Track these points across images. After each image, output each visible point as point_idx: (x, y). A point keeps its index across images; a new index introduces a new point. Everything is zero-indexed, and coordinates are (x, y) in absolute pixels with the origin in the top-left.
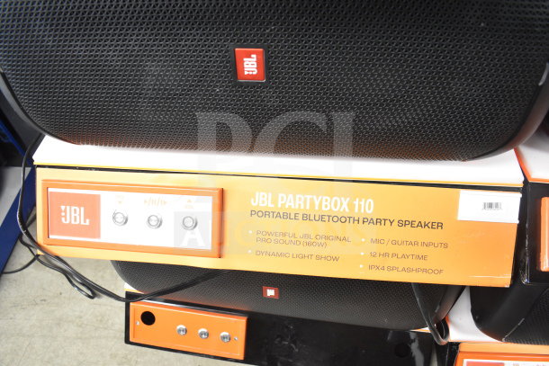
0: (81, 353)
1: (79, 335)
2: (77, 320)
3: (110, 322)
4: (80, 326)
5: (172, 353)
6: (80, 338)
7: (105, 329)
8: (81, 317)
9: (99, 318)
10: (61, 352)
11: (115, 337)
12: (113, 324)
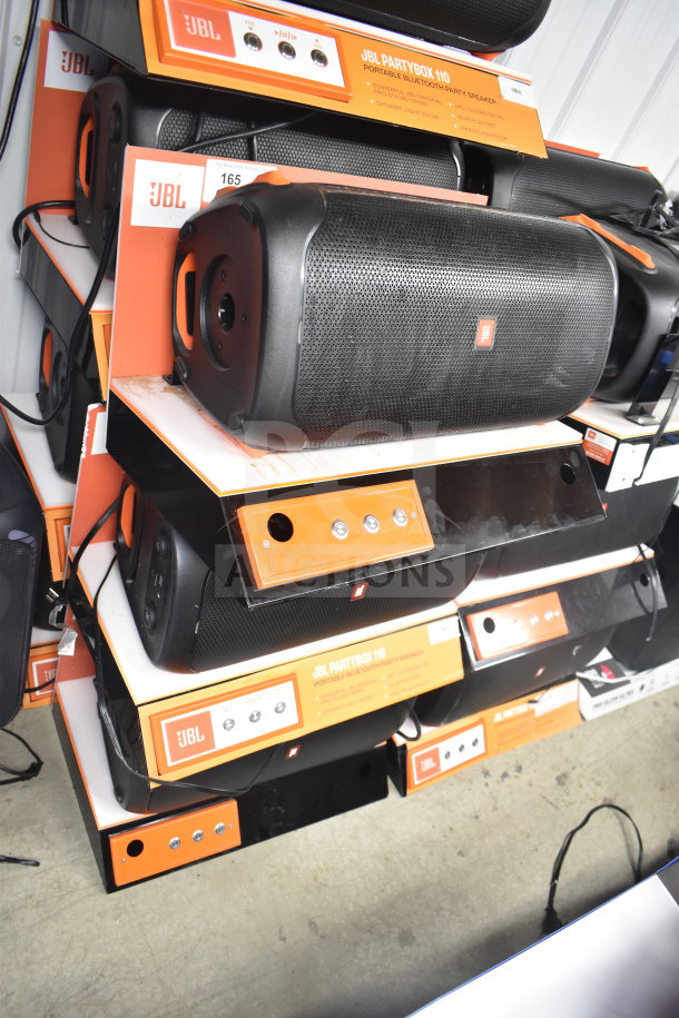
0: (63, 932)
1: (45, 916)
2: (29, 902)
3: (71, 882)
4: (38, 905)
5: (164, 877)
6: (49, 918)
7: (72, 892)
8: (31, 896)
9: (56, 885)
10: (36, 945)
11: (90, 895)
12: (76, 884)
